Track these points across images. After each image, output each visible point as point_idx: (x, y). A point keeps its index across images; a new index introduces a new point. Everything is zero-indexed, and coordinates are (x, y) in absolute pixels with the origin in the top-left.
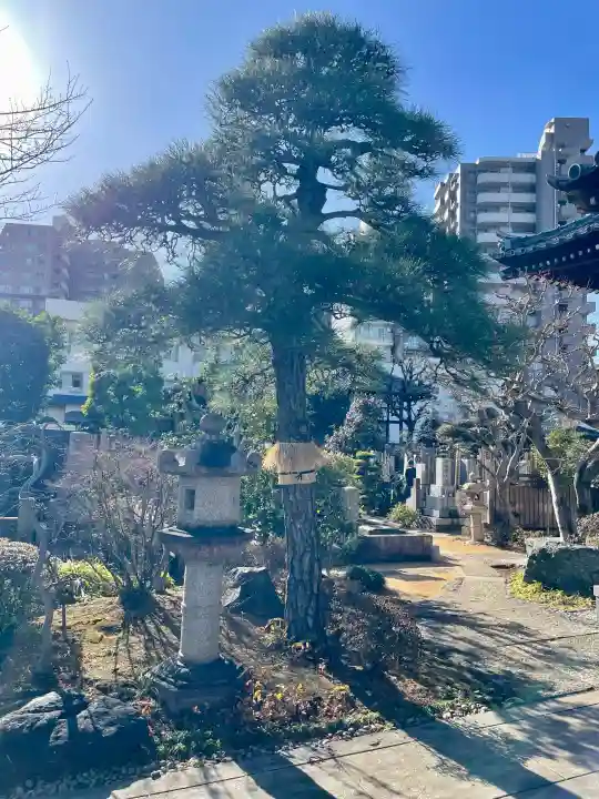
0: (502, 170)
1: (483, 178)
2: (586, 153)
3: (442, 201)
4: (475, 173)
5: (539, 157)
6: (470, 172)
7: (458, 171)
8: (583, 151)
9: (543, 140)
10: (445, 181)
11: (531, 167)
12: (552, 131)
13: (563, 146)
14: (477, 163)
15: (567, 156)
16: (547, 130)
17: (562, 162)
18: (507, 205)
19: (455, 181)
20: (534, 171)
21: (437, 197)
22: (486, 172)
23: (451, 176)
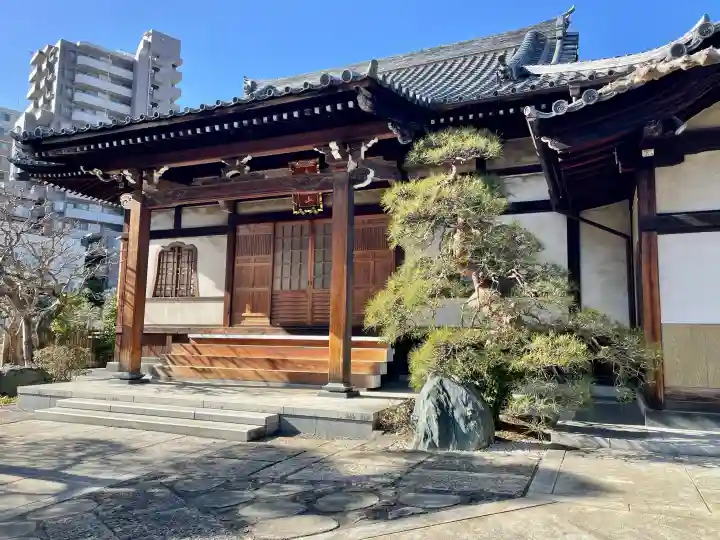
0: (101, 58)
1: (82, 60)
2: (177, 69)
3: (39, 70)
4: (75, 52)
5: (137, 58)
6: (70, 51)
7: (58, 45)
8: (174, 66)
9: (141, 46)
10: (44, 51)
11: (130, 66)
12: (150, 40)
13: (158, 57)
14: (78, 44)
15: (161, 66)
16: (145, 38)
17: (156, 70)
18: (104, 92)
19: (54, 54)
20: (132, 70)
21: (34, 63)
22: (86, 55)
23: (50, 47)
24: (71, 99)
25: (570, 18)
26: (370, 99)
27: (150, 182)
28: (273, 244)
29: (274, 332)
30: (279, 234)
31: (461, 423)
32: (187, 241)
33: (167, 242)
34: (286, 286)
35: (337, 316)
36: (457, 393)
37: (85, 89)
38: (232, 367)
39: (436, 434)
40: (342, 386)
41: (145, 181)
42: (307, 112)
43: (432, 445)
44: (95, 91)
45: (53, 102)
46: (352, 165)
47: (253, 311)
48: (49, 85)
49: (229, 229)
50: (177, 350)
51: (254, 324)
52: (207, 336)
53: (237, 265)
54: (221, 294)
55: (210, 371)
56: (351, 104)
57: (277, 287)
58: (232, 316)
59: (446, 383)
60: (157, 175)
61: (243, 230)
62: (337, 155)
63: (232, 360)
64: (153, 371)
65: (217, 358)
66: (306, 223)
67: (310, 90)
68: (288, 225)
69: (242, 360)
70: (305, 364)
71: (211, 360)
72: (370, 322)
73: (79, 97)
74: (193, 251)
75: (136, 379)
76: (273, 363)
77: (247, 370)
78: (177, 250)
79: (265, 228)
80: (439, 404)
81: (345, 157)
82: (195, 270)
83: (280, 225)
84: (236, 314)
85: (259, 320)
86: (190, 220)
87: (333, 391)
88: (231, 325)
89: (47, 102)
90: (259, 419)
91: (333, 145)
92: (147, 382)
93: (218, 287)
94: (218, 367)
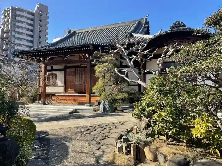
0: (24, 12)
1: (18, 13)
2: (47, 15)
3: (5, 15)
4: (16, 10)
5: (35, 12)
6: (14, 10)
7: (10, 8)
8: (46, 14)
9: (36, 8)
10: (6, 10)
11: (33, 14)
12: (39, 6)
13: (41, 11)
14: (17, 8)
15: (42, 14)
16: (37, 6)
17: (41, 15)
18: (25, 22)
19: (9, 11)
20: (33, 15)
21: (3, 13)
22: (19, 11)
23: (8, 9)
24: (15, 24)
25: (147, 17)
26: (93, 47)
27: (47, 60)
28: (75, 73)
29: (76, 94)
30: (76, 71)
31: (107, 109)
32: (54, 72)
33: (50, 72)
34: (78, 83)
35: (88, 90)
36: (107, 103)
37: (19, 22)
38: (66, 101)
39: (103, 110)
40: (89, 104)
41: (45, 60)
42: (80, 49)
43: (102, 112)
44: (22, 22)
45: (9, 26)
46: (91, 58)
47: (71, 89)
48: (8, 20)
49: (65, 70)
50: (53, 98)
51: (71, 92)
52: (60, 95)
53: (67, 78)
54: (63, 85)
55: (61, 102)
56: (89, 48)
57: (76, 83)
58: (66, 90)
59: (105, 102)
60: (48, 59)
61: (68, 70)
62: (87, 56)
63: (66, 100)
64: (48, 103)
65: (62, 100)
66: (83, 69)
67: (81, 45)
68: (79, 69)
69: (68, 100)
70: (82, 100)
71: (61, 100)
72: (93, 91)
73: (17, 24)
74: (56, 75)
75: (44, 104)
76: (75, 100)
77: (69, 102)
78: (52, 74)
79: (73, 70)
80: (104, 105)
81: (89, 57)
82: (57, 79)
83: (77, 69)
84: (67, 90)
85: (72, 91)
86: (55, 67)
87: (87, 105)
88: (65, 92)
89: (8, 25)
90: (71, 110)
91: (86, 54)
92: (47, 104)
93: (62, 83)
94: (63, 101)
